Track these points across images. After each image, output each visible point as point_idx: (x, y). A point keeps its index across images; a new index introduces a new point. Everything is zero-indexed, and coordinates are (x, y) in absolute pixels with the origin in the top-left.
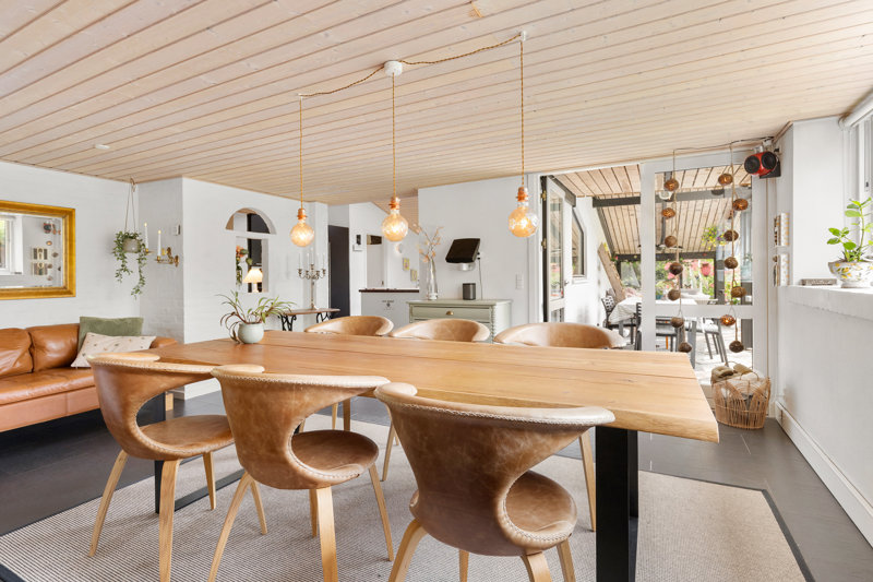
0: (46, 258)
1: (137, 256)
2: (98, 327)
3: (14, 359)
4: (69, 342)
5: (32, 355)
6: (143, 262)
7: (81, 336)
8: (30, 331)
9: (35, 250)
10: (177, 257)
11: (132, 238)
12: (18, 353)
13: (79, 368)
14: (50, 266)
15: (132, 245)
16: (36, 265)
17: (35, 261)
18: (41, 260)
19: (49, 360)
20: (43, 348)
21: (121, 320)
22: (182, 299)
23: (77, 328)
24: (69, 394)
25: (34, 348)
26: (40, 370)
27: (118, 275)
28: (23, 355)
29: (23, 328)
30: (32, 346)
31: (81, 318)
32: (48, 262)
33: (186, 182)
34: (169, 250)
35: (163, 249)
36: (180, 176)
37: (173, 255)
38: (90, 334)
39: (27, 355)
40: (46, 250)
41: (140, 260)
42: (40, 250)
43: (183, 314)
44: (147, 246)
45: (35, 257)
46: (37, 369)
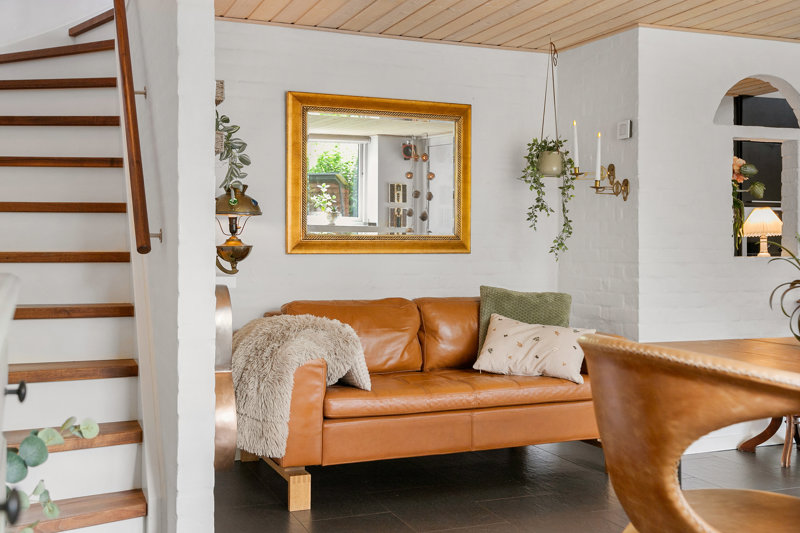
0: (404, 200)
1: (560, 182)
2: (507, 306)
3: (402, 347)
4: (467, 326)
5: (421, 343)
6: (570, 192)
7: (484, 319)
8: (420, 305)
9: (392, 186)
10: (626, 182)
11: (551, 149)
12: (405, 337)
13: (485, 373)
14: (410, 213)
15: (553, 163)
16: (393, 210)
17: (392, 205)
18: (398, 204)
19: (443, 354)
20: (434, 333)
21: (540, 296)
22: (637, 263)
23: (477, 305)
24: (476, 414)
25: (425, 333)
26: (432, 370)
27: (531, 216)
28: (410, 343)
29: (410, 297)
30: (421, 329)
31: (482, 288)
32: (407, 206)
33: (645, 33)
34: (611, 168)
35: (602, 168)
36: (634, 24)
37: (619, 178)
38: (496, 317)
39: (416, 341)
40: (404, 187)
41: (564, 189)
42: (398, 186)
43: (636, 292)
44: (576, 165)
45: (393, 200)
46: (428, 366)
